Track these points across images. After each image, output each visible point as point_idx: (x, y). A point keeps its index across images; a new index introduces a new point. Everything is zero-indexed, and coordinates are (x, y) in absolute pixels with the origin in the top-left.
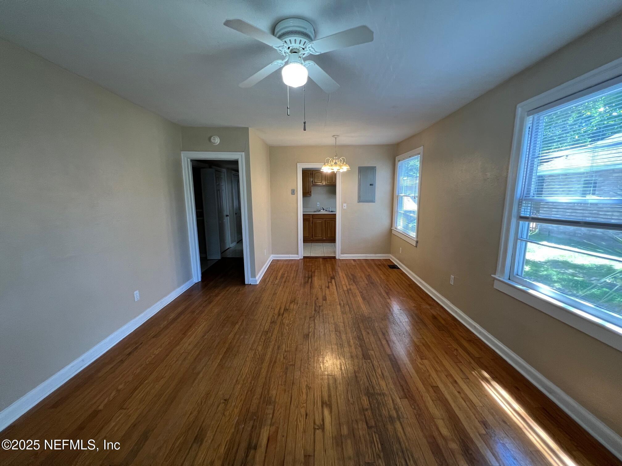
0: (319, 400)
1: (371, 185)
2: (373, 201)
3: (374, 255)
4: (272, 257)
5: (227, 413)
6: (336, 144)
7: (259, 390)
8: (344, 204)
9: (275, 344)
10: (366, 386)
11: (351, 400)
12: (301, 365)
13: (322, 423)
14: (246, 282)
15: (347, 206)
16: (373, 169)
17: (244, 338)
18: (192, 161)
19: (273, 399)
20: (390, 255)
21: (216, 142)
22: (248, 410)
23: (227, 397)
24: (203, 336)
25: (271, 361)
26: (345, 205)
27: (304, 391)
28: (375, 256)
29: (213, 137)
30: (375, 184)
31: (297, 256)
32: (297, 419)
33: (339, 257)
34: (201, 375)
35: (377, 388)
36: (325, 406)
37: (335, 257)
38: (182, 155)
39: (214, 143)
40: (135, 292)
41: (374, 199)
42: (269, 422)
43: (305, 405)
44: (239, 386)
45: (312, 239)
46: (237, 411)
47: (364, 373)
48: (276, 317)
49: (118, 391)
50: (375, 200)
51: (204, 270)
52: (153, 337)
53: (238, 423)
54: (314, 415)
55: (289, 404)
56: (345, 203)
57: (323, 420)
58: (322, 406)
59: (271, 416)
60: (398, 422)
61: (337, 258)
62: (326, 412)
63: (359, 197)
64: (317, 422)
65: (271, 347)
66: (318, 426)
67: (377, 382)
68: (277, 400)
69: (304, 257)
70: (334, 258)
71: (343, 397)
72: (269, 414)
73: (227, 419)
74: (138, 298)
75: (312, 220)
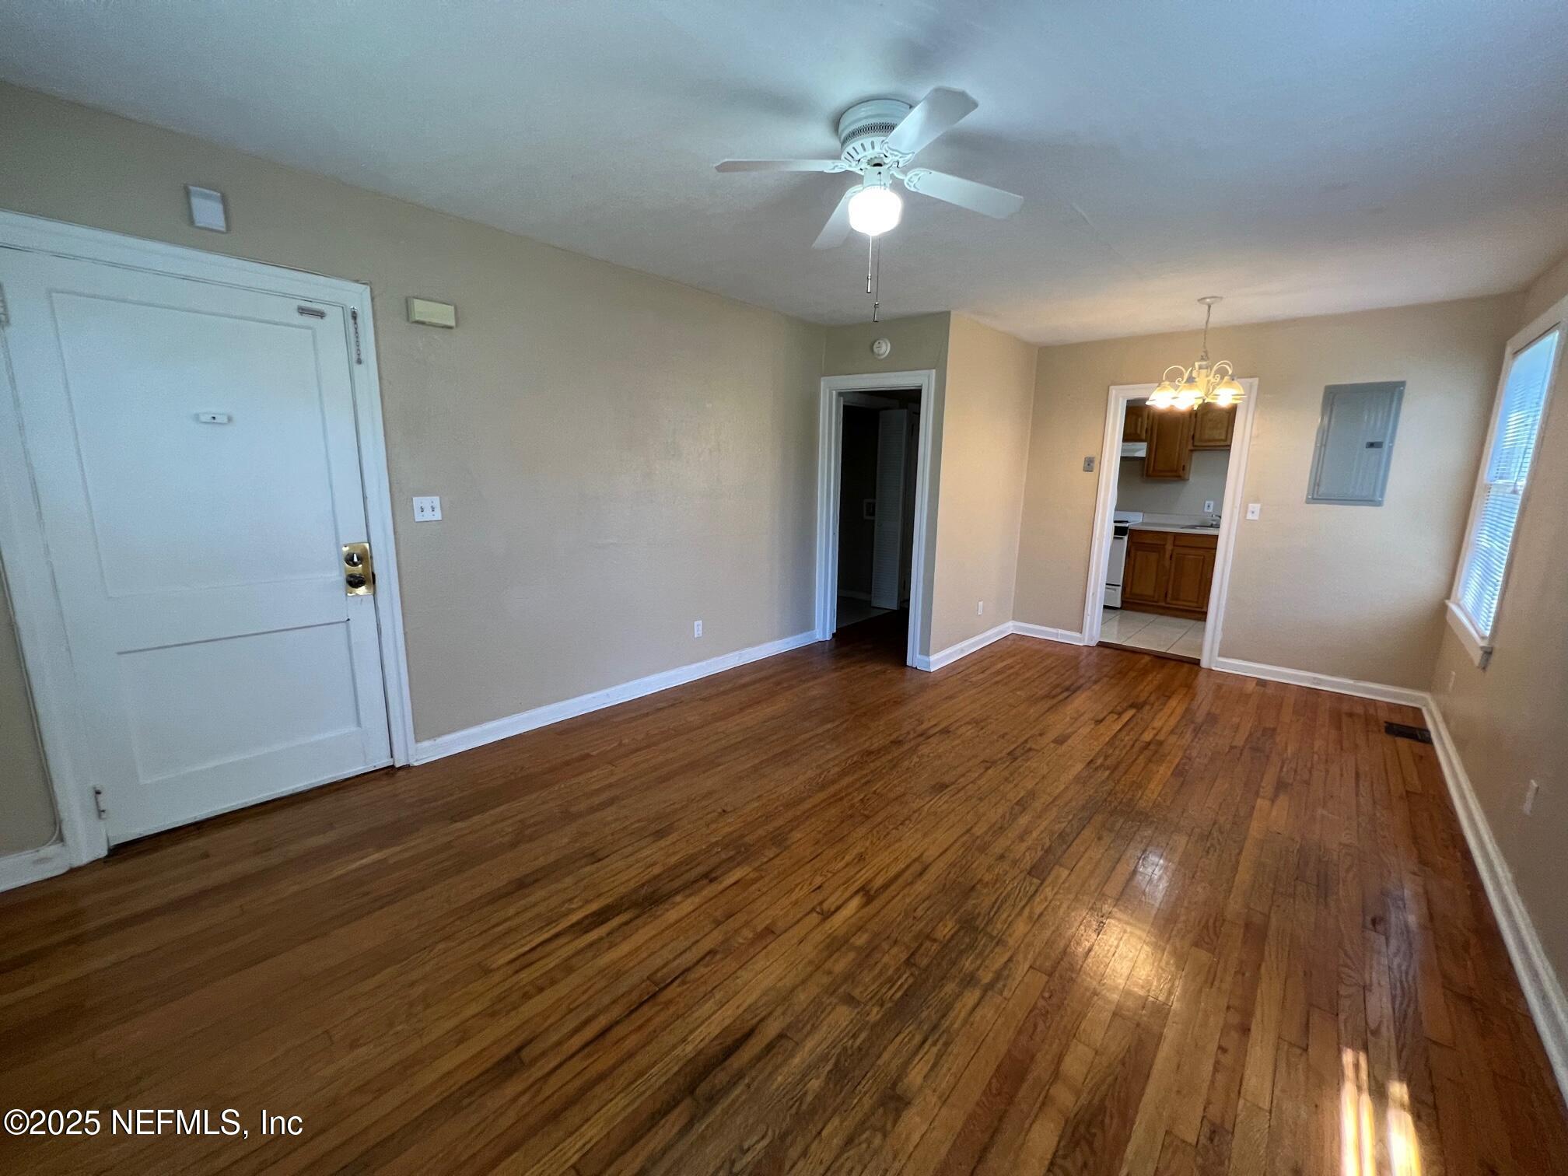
0: (859, 882)
1: (1371, 445)
2: (1373, 501)
3: (1351, 682)
4: (1010, 627)
5: (714, 826)
6: (1207, 322)
7: (780, 822)
8: (1251, 506)
9: (866, 775)
10: (977, 911)
11: (919, 913)
12: (881, 823)
13: (832, 909)
14: (909, 663)
15: (1261, 510)
16: (1390, 393)
17: (823, 747)
18: (840, 394)
19: (789, 843)
20: (1427, 696)
21: (882, 352)
22: (742, 836)
23: (729, 809)
24: (765, 722)
25: (834, 795)
26: (1255, 507)
27: (848, 858)
28: (1355, 686)
29: (877, 343)
30: (1392, 441)
31: (1077, 635)
32: (800, 883)
33: (1210, 663)
34: (720, 768)
35: (999, 926)
36: (861, 894)
37: (1199, 660)
38: (822, 383)
39: (879, 355)
40: (696, 623)
41: (1378, 494)
42: (757, 864)
43: (830, 875)
44: (756, 804)
45: (1163, 604)
46: (728, 830)
47: (998, 893)
48: (911, 736)
49: (620, 745)
50: (1382, 496)
51: (845, 625)
52: (701, 700)
53: (716, 843)
54: (831, 894)
55: (807, 860)
56: (1256, 501)
57: (838, 908)
58: (857, 892)
59: (765, 860)
60: (977, 993)
61: (1204, 664)
62: (855, 903)
63: (1316, 484)
64: (825, 906)
65: (856, 776)
66: (822, 910)
67: (1010, 919)
68: (793, 847)
69: (1101, 645)
70: (1196, 662)
71: (908, 901)
72: (765, 856)
73: (708, 832)
74: (700, 632)
75: (1172, 550)
